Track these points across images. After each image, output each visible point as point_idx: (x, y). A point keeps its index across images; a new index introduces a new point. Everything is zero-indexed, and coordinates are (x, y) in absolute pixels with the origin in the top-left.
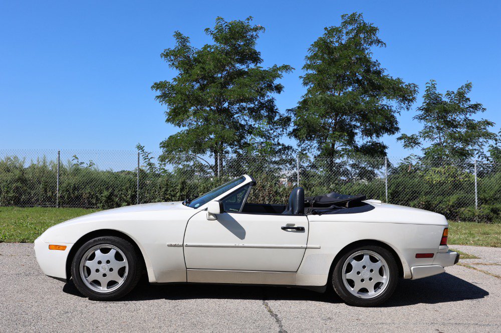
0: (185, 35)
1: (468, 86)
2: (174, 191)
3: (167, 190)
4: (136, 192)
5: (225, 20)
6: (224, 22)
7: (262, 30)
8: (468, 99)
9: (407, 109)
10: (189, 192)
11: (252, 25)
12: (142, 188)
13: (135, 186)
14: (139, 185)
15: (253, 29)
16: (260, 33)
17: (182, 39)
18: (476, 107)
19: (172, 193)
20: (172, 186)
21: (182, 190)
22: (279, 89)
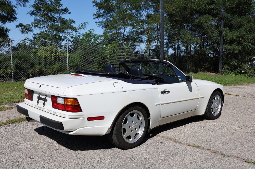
8: (61, 5)
18: (65, 10)
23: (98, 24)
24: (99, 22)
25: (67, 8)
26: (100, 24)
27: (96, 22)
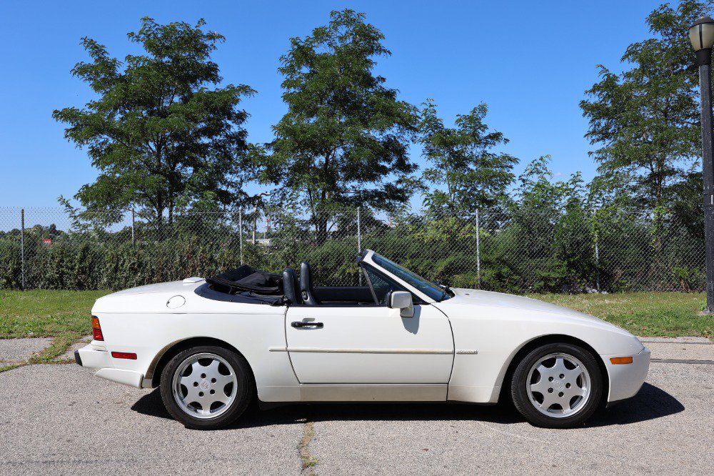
0: (99, 43)
1: (483, 109)
2: (71, 262)
3: (62, 261)
4: (19, 264)
5: (156, 22)
6: (153, 25)
7: (221, 40)
8: (485, 127)
9: (413, 141)
10: (92, 262)
11: (205, 30)
12: (28, 259)
13: (18, 257)
14: (25, 255)
15: (208, 36)
16: (218, 43)
17: (96, 49)
18: (496, 137)
19: (69, 264)
20: (69, 255)
21: (82, 260)
22: (241, 117)
23: (596, 155)
24: (599, 152)
25: (498, 131)
26: (600, 155)
27: (590, 153)
